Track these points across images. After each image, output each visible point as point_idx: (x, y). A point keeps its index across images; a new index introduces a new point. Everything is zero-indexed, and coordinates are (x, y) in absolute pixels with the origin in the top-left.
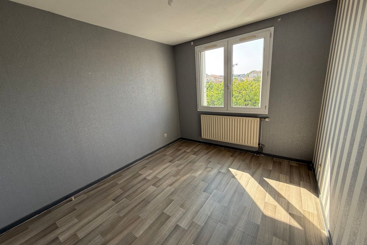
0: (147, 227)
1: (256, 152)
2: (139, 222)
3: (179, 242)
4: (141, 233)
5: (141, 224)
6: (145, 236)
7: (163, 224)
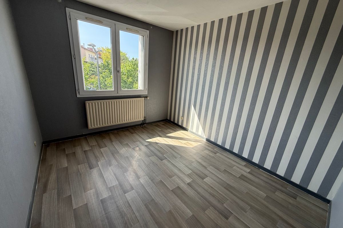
0: (184, 205)
1: (141, 124)
2: (176, 212)
3: (201, 186)
4: (189, 211)
5: (179, 210)
6: (192, 208)
7: (183, 192)
